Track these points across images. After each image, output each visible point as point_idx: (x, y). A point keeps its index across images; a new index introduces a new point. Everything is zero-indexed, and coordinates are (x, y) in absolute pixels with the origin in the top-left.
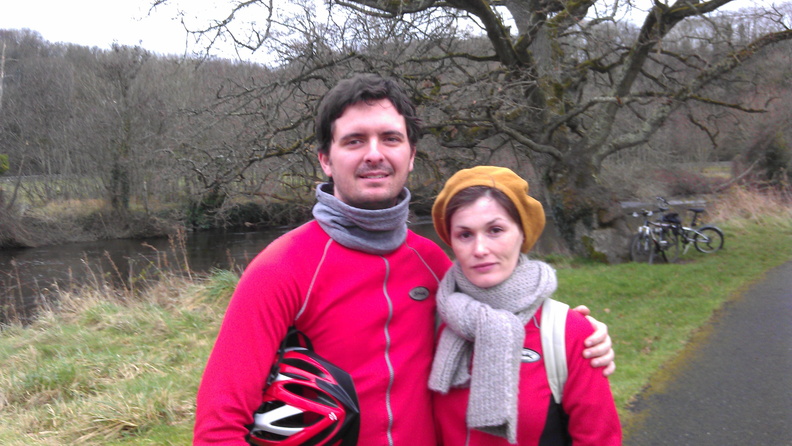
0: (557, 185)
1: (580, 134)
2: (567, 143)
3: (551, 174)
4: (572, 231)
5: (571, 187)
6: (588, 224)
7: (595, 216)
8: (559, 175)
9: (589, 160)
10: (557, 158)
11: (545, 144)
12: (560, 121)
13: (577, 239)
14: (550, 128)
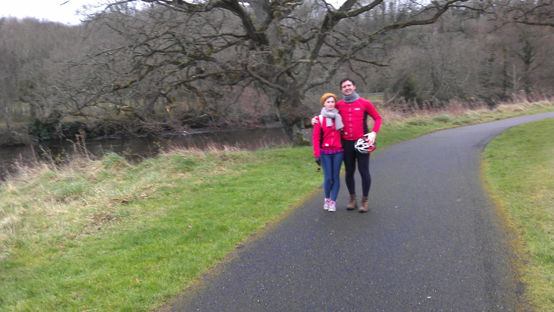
0: (282, 106)
1: (293, 78)
2: (286, 83)
3: (279, 100)
4: (291, 130)
5: (289, 106)
6: (299, 126)
7: (302, 122)
8: (284, 101)
9: (299, 93)
10: (282, 91)
11: (275, 83)
12: (283, 71)
13: (294, 134)
14: (277, 75)
